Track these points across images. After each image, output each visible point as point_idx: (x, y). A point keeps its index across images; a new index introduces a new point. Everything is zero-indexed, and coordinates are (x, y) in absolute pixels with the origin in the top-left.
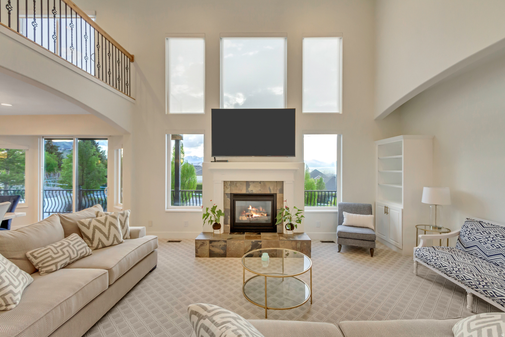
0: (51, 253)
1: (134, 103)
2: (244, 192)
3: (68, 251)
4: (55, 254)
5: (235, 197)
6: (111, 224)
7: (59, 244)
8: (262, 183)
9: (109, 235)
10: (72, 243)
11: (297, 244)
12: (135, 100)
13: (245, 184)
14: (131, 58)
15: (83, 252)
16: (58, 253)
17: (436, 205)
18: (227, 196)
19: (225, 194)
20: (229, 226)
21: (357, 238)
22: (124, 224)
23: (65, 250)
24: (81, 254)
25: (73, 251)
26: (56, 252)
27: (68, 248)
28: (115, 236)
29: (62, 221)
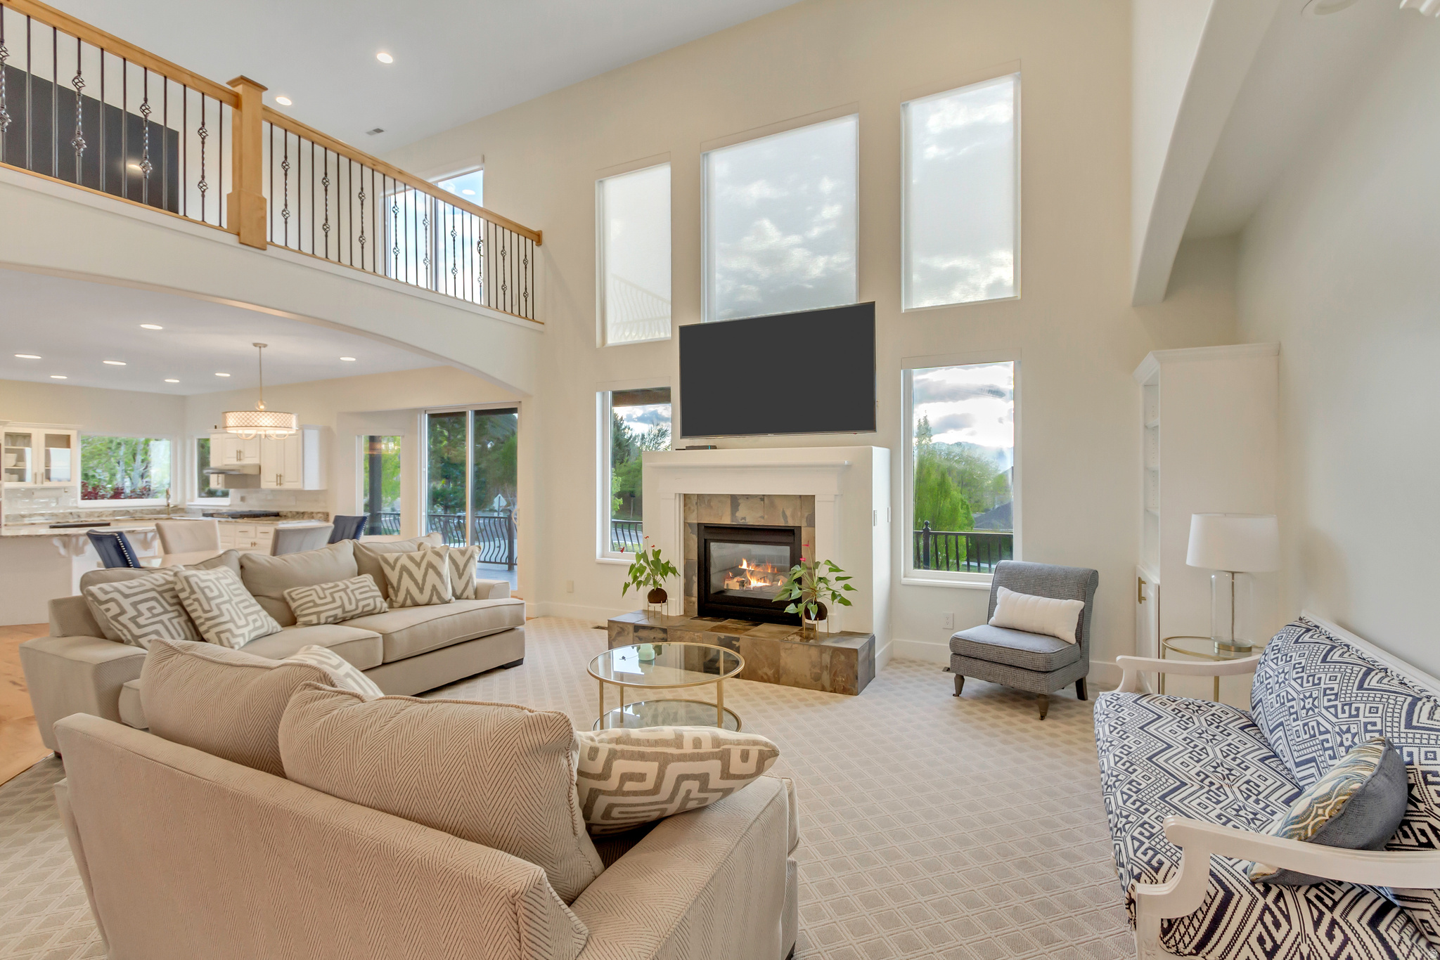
0: (314, 597)
1: (542, 333)
2: (726, 520)
3: (341, 597)
4: (321, 598)
5: (709, 534)
6: (431, 566)
7: (331, 585)
8: (766, 499)
9: (424, 584)
10: (352, 587)
11: (821, 655)
12: (543, 324)
13: (729, 501)
14: (535, 238)
15: (368, 605)
16: (325, 597)
17: (1233, 573)
18: (690, 531)
19: (687, 525)
20: (695, 599)
21: (996, 659)
22: (464, 570)
23: (337, 596)
24: (364, 607)
25: (350, 599)
26: (322, 596)
27: (342, 594)
28: (434, 588)
29: (357, 553)
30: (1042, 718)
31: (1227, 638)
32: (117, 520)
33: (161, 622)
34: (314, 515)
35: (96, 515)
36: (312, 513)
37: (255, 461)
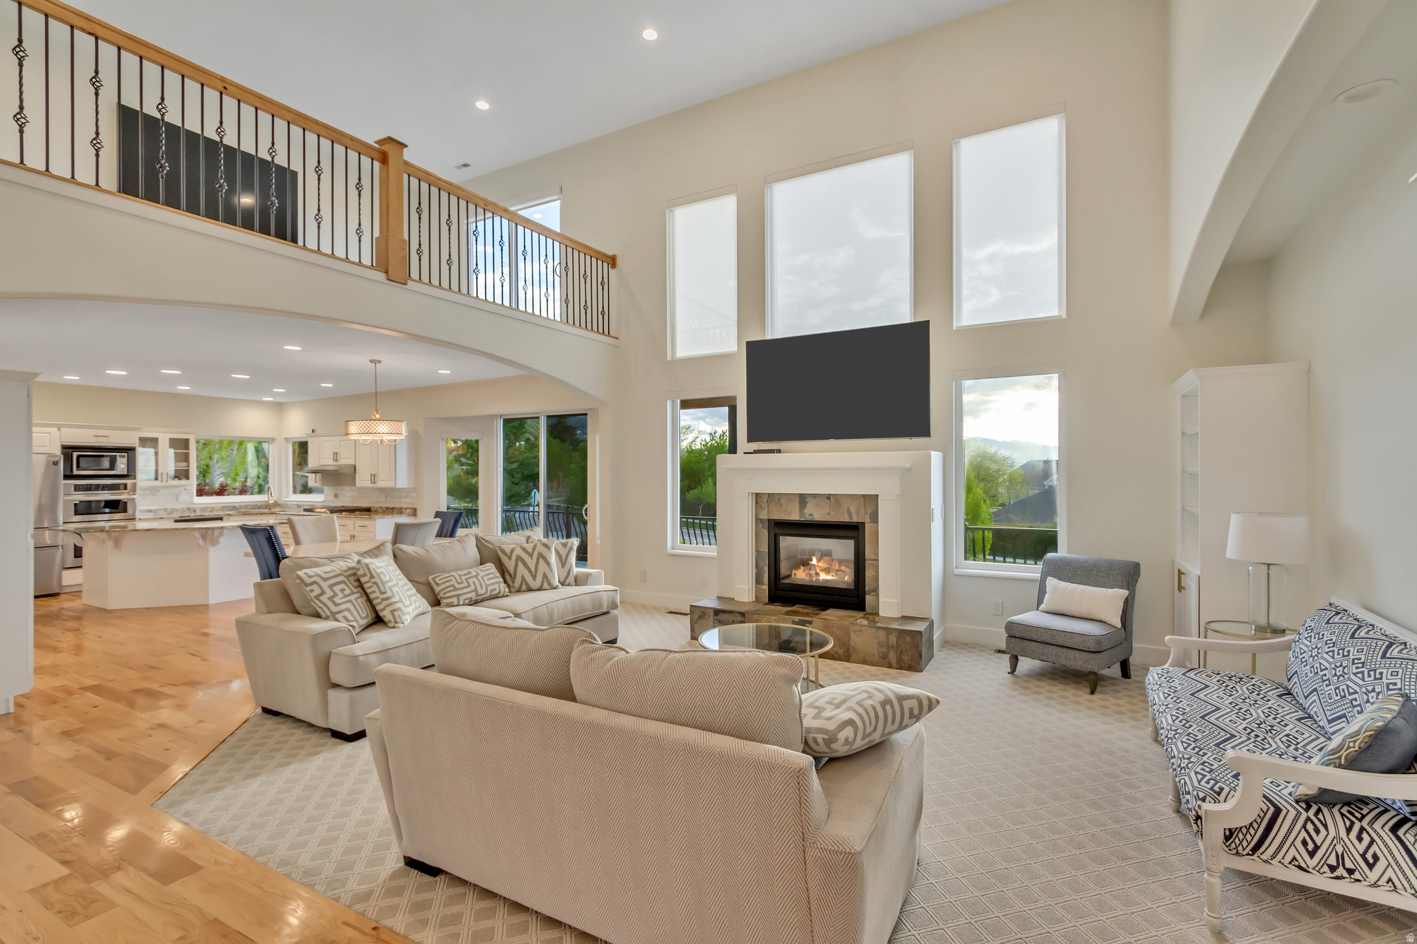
0: (454, 582)
1: (616, 346)
2: (795, 516)
3: (474, 583)
4: (459, 583)
5: (780, 528)
6: (541, 556)
7: (465, 572)
8: (832, 497)
9: (536, 572)
10: (482, 574)
11: (888, 636)
12: (617, 338)
13: (798, 499)
14: (610, 261)
15: (495, 589)
16: (462, 583)
17: (1269, 565)
18: (761, 526)
19: (758, 520)
20: (766, 587)
21: (1049, 641)
22: (566, 560)
23: (470, 581)
24: (492, 591)
25: (481, 584)
26: (460, 581)
27: (475, 579)
28: (545, 576)
29: (479, 544)
30: (1092, 693)
31: (1263, 621)
32: (229, 515)
33: (350, 601)
34: (403, 510)
35: (209, 510)
36: (402, 508)
37: (351, 462)
